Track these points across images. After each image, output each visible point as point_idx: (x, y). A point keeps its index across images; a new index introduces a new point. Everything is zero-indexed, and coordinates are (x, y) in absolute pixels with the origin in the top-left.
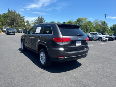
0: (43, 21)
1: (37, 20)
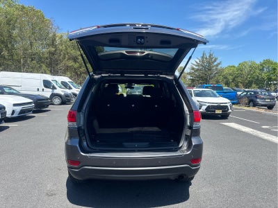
1: (197, 64)
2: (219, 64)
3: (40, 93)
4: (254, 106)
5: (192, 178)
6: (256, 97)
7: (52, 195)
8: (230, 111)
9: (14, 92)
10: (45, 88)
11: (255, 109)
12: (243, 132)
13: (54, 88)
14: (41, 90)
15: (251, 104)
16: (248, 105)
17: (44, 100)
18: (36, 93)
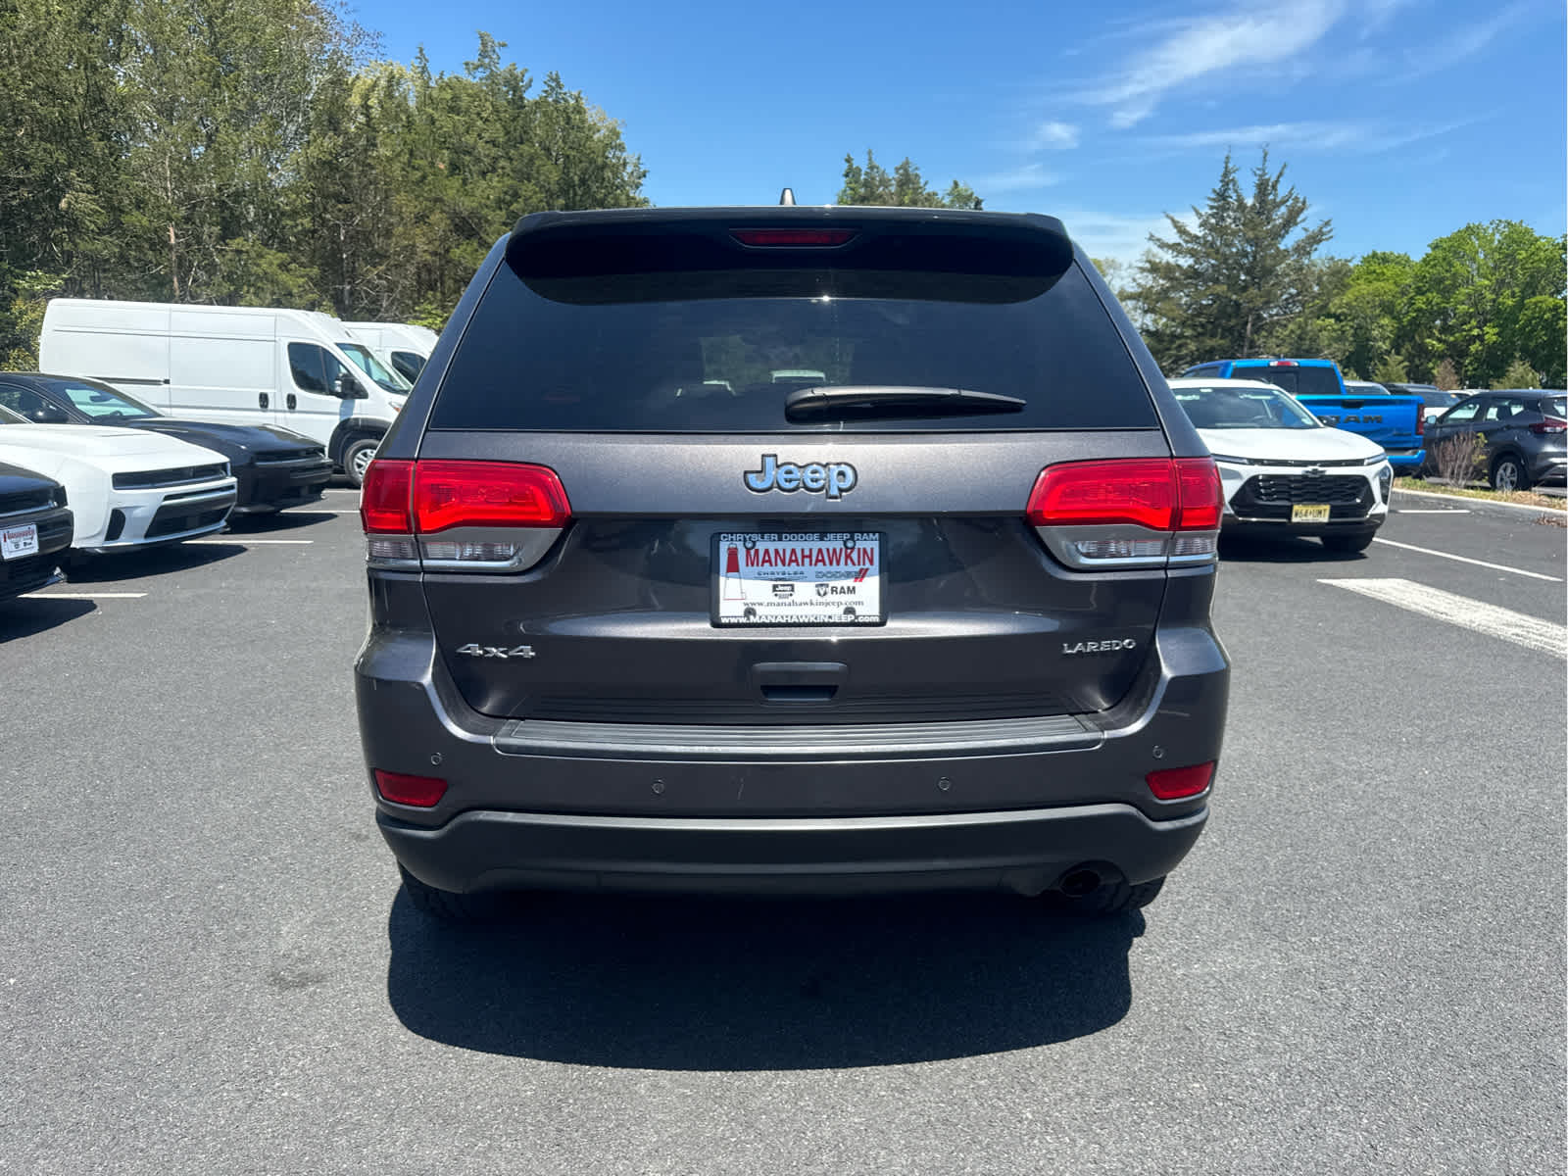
0: (1288, 242)
1: (1187, 243)
2: (1315, 239)
3: (277, 419)
4: (1524, 483)
5: (1150, 891)
6: (1539, 432)
7: (303, 981)
8: (1379, 508)
9: (129, 411)
10: (299, 393)
11: (1530, 503)
12: (1458, 629)
13: (352, 391)
14: (278, 401)
15: (1506, 470)
16: (1488, 476)
17: (294, 454)
18: (255, 418)
